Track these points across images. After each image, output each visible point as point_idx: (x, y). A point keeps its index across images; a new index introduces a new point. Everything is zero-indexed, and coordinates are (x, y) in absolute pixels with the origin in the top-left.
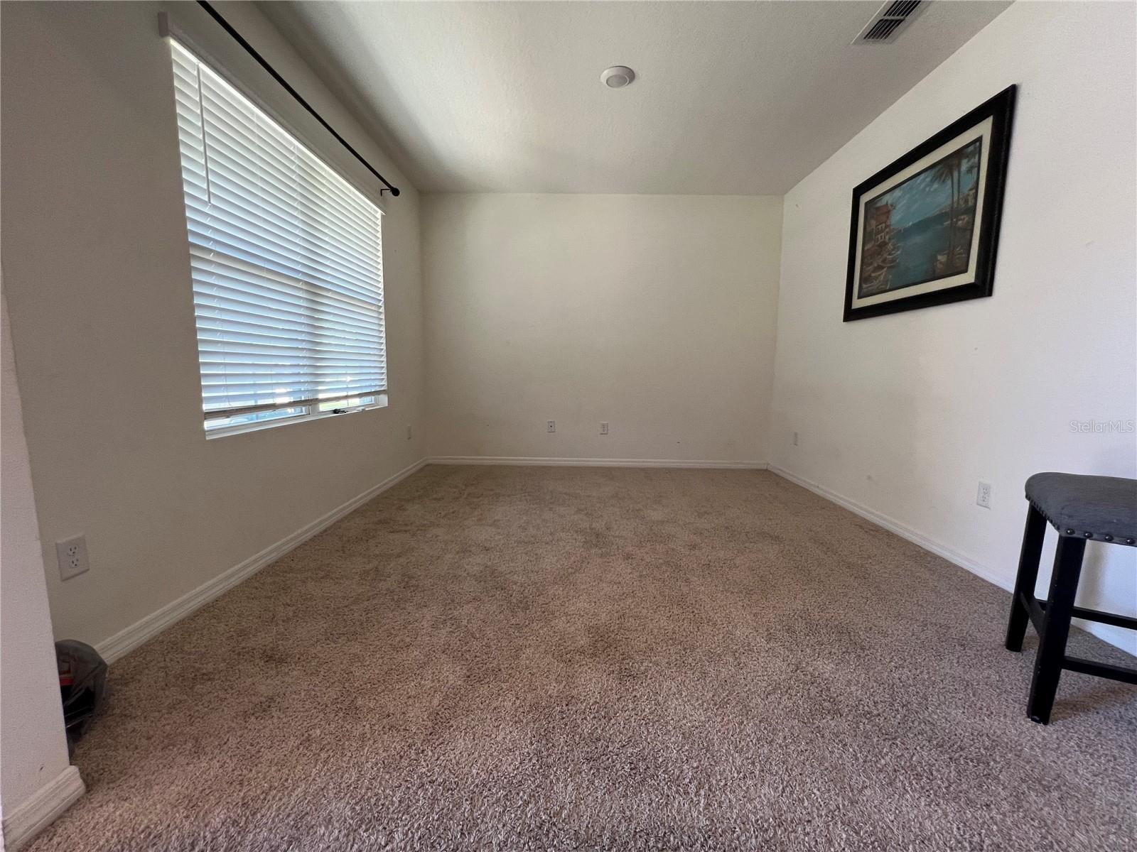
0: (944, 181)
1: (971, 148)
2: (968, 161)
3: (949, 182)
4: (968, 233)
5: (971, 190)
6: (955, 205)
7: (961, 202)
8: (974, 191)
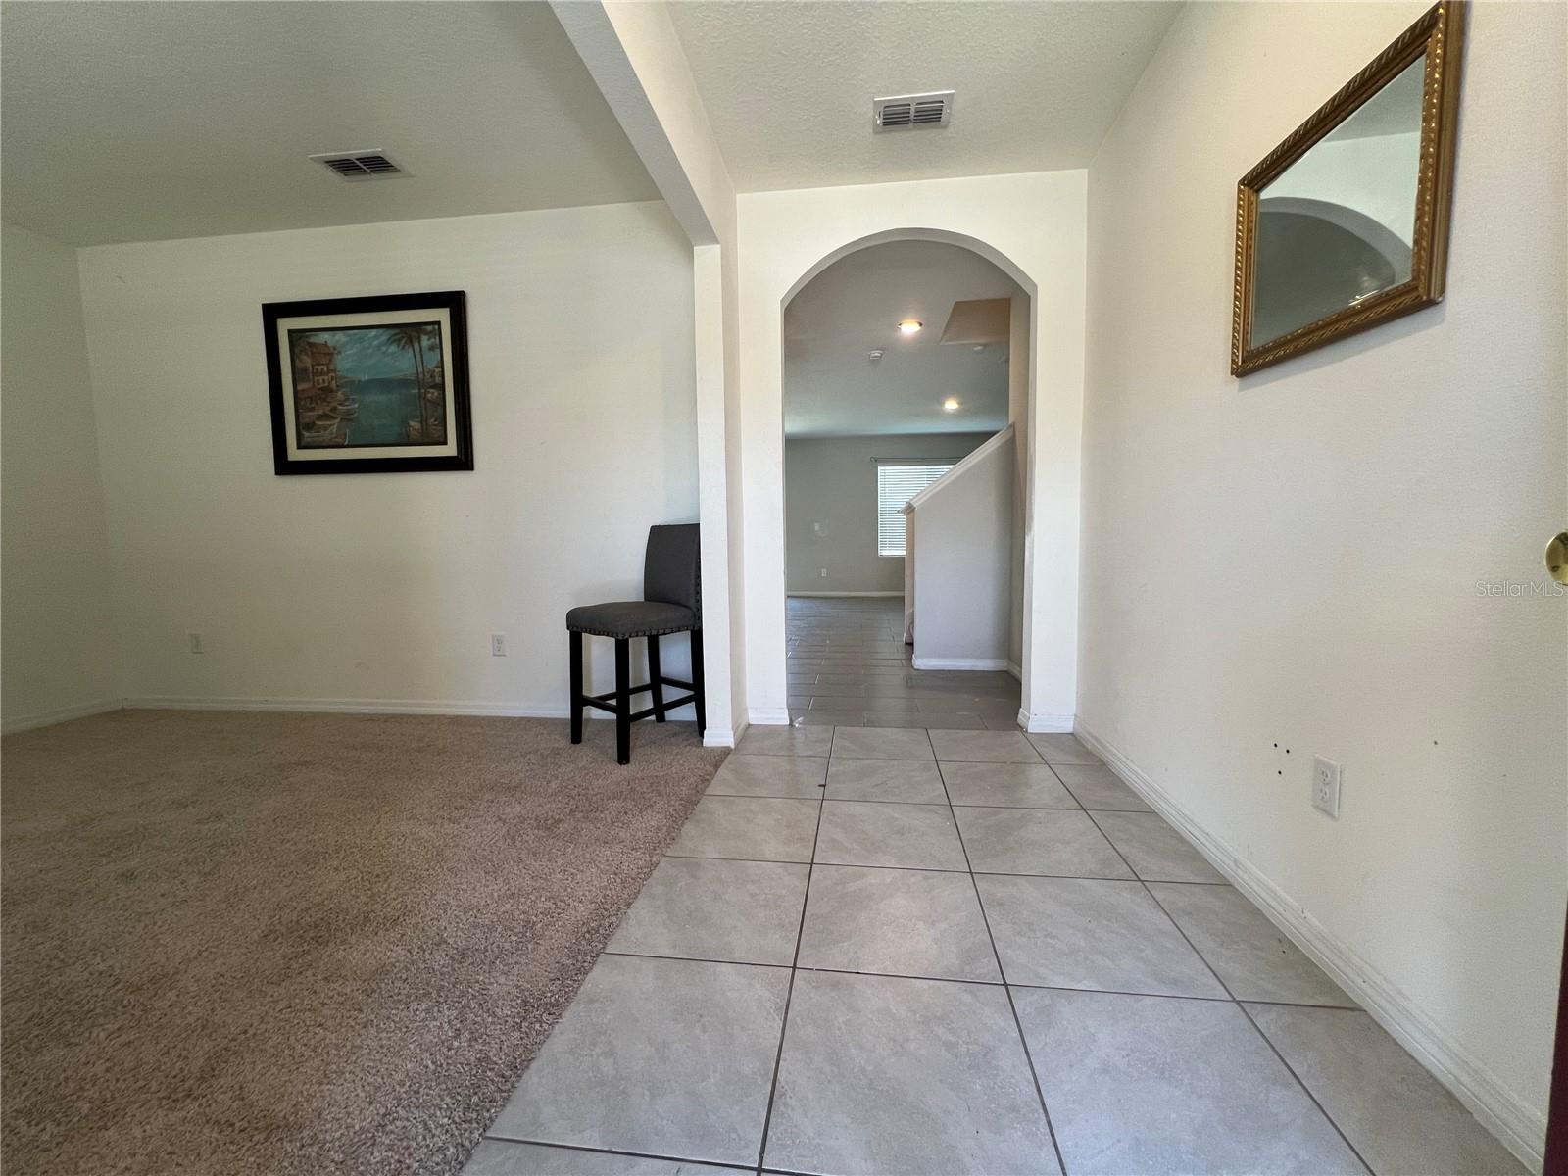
0: (403, 348)
1: (430, 328)
2: (429, 339)
3: (410, 350)
4: (440, 409)
5: (437, 367)
6: (421, 376)
7: (428, 376)
8: (440, 370)
